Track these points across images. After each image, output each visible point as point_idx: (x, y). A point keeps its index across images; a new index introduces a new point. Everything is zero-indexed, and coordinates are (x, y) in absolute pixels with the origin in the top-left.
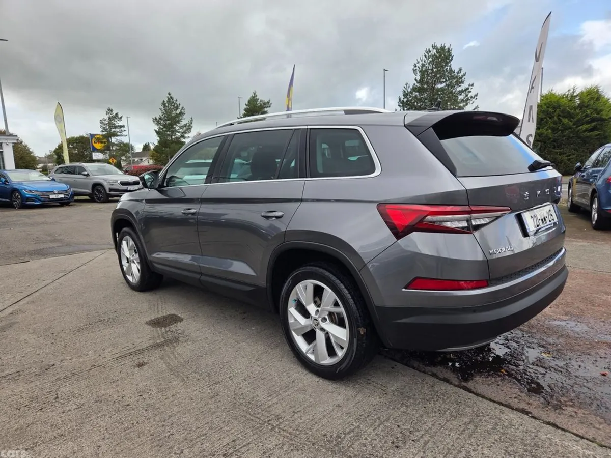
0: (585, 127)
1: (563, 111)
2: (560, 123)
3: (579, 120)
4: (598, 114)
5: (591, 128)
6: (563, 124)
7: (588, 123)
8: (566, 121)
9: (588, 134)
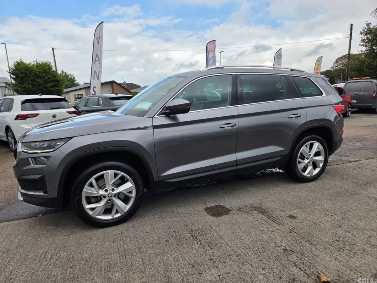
0: (50, 85)
1: (35, 74)
2: (35, 81)
3: (46, 80)
4: (55, 78)
5: (53, 85)
6: (38, 82)
7: (51, 82)
8: (39, 80)
9: (52, 89)
